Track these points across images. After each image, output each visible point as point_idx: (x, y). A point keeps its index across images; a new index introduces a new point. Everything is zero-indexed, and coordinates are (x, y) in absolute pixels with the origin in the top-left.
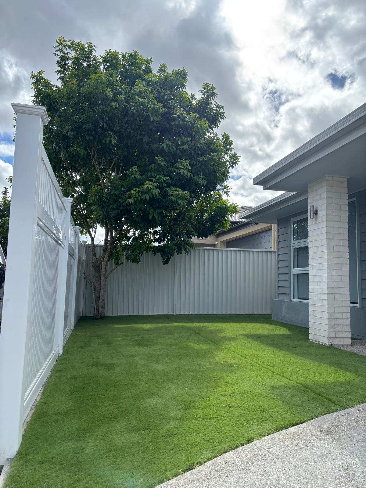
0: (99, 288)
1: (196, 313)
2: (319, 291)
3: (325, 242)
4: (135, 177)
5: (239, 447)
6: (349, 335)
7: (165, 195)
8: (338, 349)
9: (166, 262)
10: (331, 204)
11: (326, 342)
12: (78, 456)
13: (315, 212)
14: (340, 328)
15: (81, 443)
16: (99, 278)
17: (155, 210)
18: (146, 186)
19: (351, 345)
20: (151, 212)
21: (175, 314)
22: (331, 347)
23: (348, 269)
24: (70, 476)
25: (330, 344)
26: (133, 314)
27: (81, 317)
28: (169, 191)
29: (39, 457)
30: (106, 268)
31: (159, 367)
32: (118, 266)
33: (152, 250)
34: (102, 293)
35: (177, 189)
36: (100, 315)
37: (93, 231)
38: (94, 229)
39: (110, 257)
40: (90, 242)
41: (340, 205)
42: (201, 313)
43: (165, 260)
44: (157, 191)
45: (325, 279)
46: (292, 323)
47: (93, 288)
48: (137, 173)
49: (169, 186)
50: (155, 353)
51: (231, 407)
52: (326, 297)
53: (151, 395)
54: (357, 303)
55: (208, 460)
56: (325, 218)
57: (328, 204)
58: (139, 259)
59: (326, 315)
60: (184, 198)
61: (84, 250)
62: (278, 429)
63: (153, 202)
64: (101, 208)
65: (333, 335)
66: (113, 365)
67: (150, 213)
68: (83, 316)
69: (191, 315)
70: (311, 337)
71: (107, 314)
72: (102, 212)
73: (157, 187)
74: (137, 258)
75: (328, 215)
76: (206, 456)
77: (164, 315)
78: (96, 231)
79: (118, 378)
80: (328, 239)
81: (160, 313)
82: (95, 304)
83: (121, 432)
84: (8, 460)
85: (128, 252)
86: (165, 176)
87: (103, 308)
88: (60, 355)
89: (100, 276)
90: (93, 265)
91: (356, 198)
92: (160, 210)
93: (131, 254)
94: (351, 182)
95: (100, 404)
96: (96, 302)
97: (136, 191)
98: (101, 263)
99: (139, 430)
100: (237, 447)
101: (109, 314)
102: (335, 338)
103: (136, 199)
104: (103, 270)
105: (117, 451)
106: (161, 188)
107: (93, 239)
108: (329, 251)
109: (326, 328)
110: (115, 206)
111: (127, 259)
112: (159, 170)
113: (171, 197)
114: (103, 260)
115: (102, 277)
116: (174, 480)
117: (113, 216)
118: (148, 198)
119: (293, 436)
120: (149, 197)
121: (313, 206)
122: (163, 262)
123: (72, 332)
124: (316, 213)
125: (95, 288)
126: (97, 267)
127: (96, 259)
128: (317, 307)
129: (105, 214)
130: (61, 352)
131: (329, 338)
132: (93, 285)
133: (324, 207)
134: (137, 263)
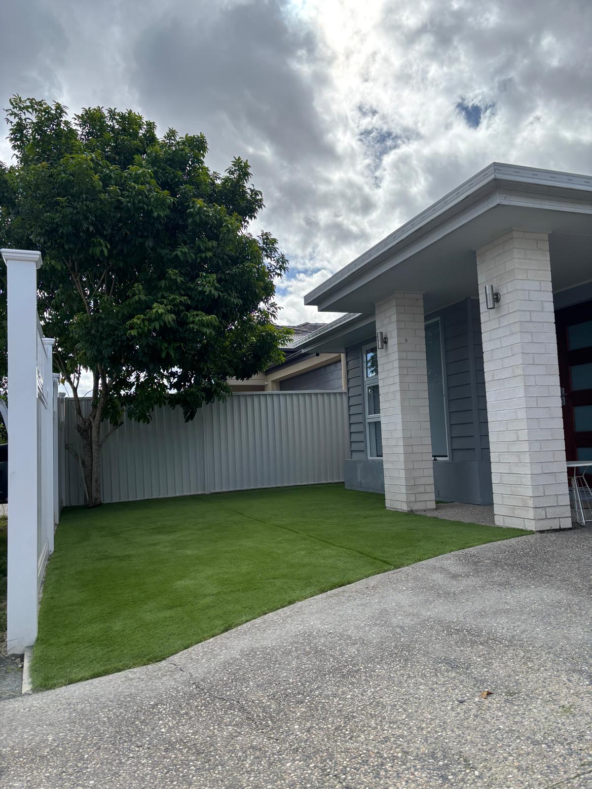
0: (90, 463)
1: (238, 488)
2: (394, 443)
3: (397, 379)
4: (139, 298)
5: (279, 609)
6: (432, 496)
7: (182, 323)
8: (418, 515)
9: (190, 416)
10: (403, 329)
11: (405, 508)
12: (106, 634)
13: (384, 340)
14: (422, 489)
15: (107, 624)
16: (89, 447)
17: (169, 344)
18: (155, 310)
19: (436, 509)
20: (163, 348)
21: (207, 493)
22: (411, 513)
23: (428, 412)
24: (102, 649)
25: (409, 509)
26: (143, 499)
27: (64, 507)
28: (189, 317)
29: (63, 640)
30: (98, 433)
31: (189, 552)
32: (116, 428)
33: (167, 402)
34: (94, 469)
35: (200, 312)
36: (95, 503)
37: (75, 378)
38: (77, 375)
39: (105, 414)
40: (71, 395)
41: (415, 329)
42: (245, 488)
43: (189, 414)
44: (170, 317)
45: (400, 427)
46: (370, 491)
47: (80, 462)
48: (141, 293)
49: (188, 308)
50: (182, 539)
51: (274, 578)
52: (401, 450)
53: (181, 578)
54: (447, 456)
55: (247, 621)
56: (396, 348)
57: (399, 329)
58: (150, 416)
59: (403, 474)
60: (209, 325)
61: (63, 406)
62: (323, 591)
63: (165, 331)
64: (90, 346)
65: (413, 499)
66: (129, 556)
67: (162, 349)
68: (66, 507)
69: (231, 492)
70: (388, 504)
71: (104, 501)
72: (91, 353)
73: (170, 312)
74: (146, 415)
75: (399, 344)
76: (244, 619)
77: (190, 496)
78: (79, 376)
79: (137, 568)
80: (401, 375)
81: (185, 494)
82: (85, 486)
83: (151, 611)
84: (27, 647)
85: (130, 406)
86: (181, 295)
87: (98, 491)
88: (51, 553)
89: (91, 445)
90: (79, 428)
91: (439, 317)
92: (177, 344)
93: (135, 409)
94: (427, 298)
95: (121, 592)
96: (86, 483)
97: (141, 320)
98: (90, 424)
99: (171, 608)
100: (278, 609)
101: (107, 500)
102: (416, 501)
103: (140, 331)
104: (94, 434)
105: (149, 625)
106: (177, 313)
107: (75, 390)
108: (403, 391)
109: (403, 490)
110: (110, 341)
111: (130, 416)
112: (174, 287)
113: (191, 326)
114: (94, 420)
115: (93, 445)
116: (211, 640)
117: (108, 356)
118: (157, 327)
119: (335, 595)
120: (160, 326)
121: (381, 333)
122: (185, 417)
123: (58, 527)
124: (385, 341)
125: (83, 463)
126: (85, 431)
127: (83, 419)
128: (393, 463)
129: (96, 354)
130: (52, 548)
131: (408, 502)
132: (80, 459)
133: (395, 333)
134: (146, 422)
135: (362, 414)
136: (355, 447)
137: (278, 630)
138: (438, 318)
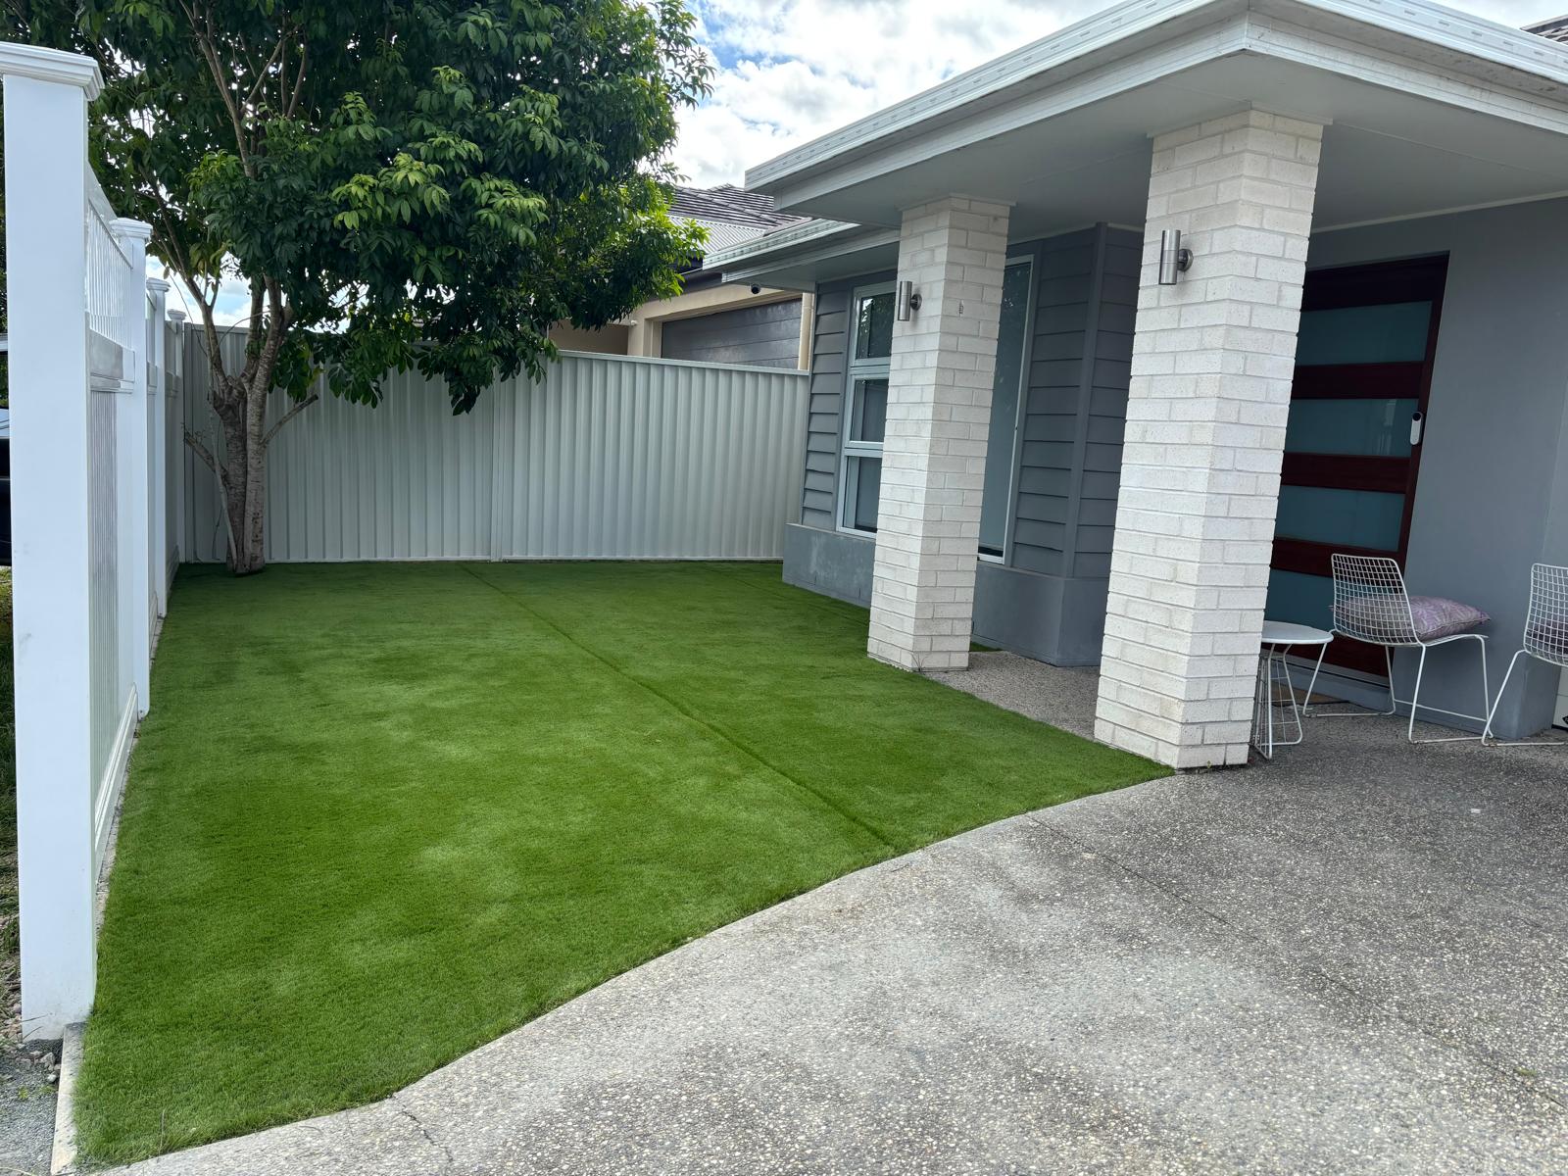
0: (241, 480)
1: (561, 556)
2: (903, 527)
3: (929, 395)
4: (358, 134)
5: (652, 958)
6: (965, 644)
7: (464, 202)
8: (933, 681)
9: (464, 403)
10: (957, 282)
11: (907, 662)
12: (257, 1004)
13: (913, 301)
14: (945, 628)
15: (261, 974)
16: (239, 444)
17: (431, 249)
18: (400, 175)
19: (968, 669)
20: (417, 259)
21: (494, 559)
22: (917, 676)
23: (982, 471)
24: (245, 1053)
25: (916, 666)
26: (357, 559)
27: (181, 564)
28: (479, 193)
29: (155, 1014)
30: (261, 416)
31: (453, 751)
32: (302, 407)
33: (416, 362)
34: (250, 496)
35: (505, 184)
36: (250, 566)
37: (207, 284)
38: (213, 280)
39: (275, 379)
41: (983, 286)
42: (575, 556)
43: (462, 398)
44: (436, 195)
45: (920, 498)
46: (834, 595)
47: (219, 477)
48: (365, 117)
49: (478, 169)
50: (439, 704)
51: (641, 862)
52: (916, 546)
53: (434, 837)
54: (999, 553)
55: (579, 992)
56: (936, 326)
57: (949, 282)
58: (377, 389)
59: (912, 594)
60: (523, 217)
61: (178, 344)
62: (746, 911)
63: (422, 224)
64: (243, 232)
65: (925, 646)
66: (318, 747)
67: (412, 259)
68: (187, 564)
69: (545, 561)
70: (873, 647)
71: (270, 558)
72: (248, 248)
73: (440, 179)
74: (369, 387)
75: (945, 316)
76: (573, 985)
77: (458, 563)
78: (218, 282)
79: (337, 791)
80: (940, 386)
81: (449, 556)
82: (230, 528)
83: (363, 940)
84: (70, 1027)
85: (333, 366)
86: (465, 135)
87: (257, 541)
88: (141, 716)
89: (243, 439)
90: (217, 402)
91: (1032, 256)
92: (449, 250)
93: (345, 372)
94: (1016, 215)
95: (298, 871)
96: (232, 520)
97: (367, 188)
98: (242, 395)
99: (410, 933)
100: (648, 959)
101: (278, 557)
102: (931, 652)
103: (365, 216)
104: (251, 419)
105: (356, 986)
106: (448, 180)
107: (207, 311)
108: (938, 421)
109: (909, 626)
110: (293, 226)
111: (336, 385)
112: (446, 114)
113: (484, 213)
114: (251, 388)
115: (249, 442)
116: (500, 1042)
117: (289, 261)
118: (407, 215)
119: (774, 926)
120: (413, 210)
121: (909, 284)
122: (453, 403)
123: (164, 626)
124: (914, 303)
125: (225, 478)
126: (230, 408)
127: (226, 380)
128: (895, 569)
129: (258, 253)
130: (145, 707)
131: (915, 652)
132: (217, 468)
133: (939, 290)
134: (370, 404)
135: (837, 435)
136: (812, 500)
137: (648, 1032)
138: (1029, 258)
